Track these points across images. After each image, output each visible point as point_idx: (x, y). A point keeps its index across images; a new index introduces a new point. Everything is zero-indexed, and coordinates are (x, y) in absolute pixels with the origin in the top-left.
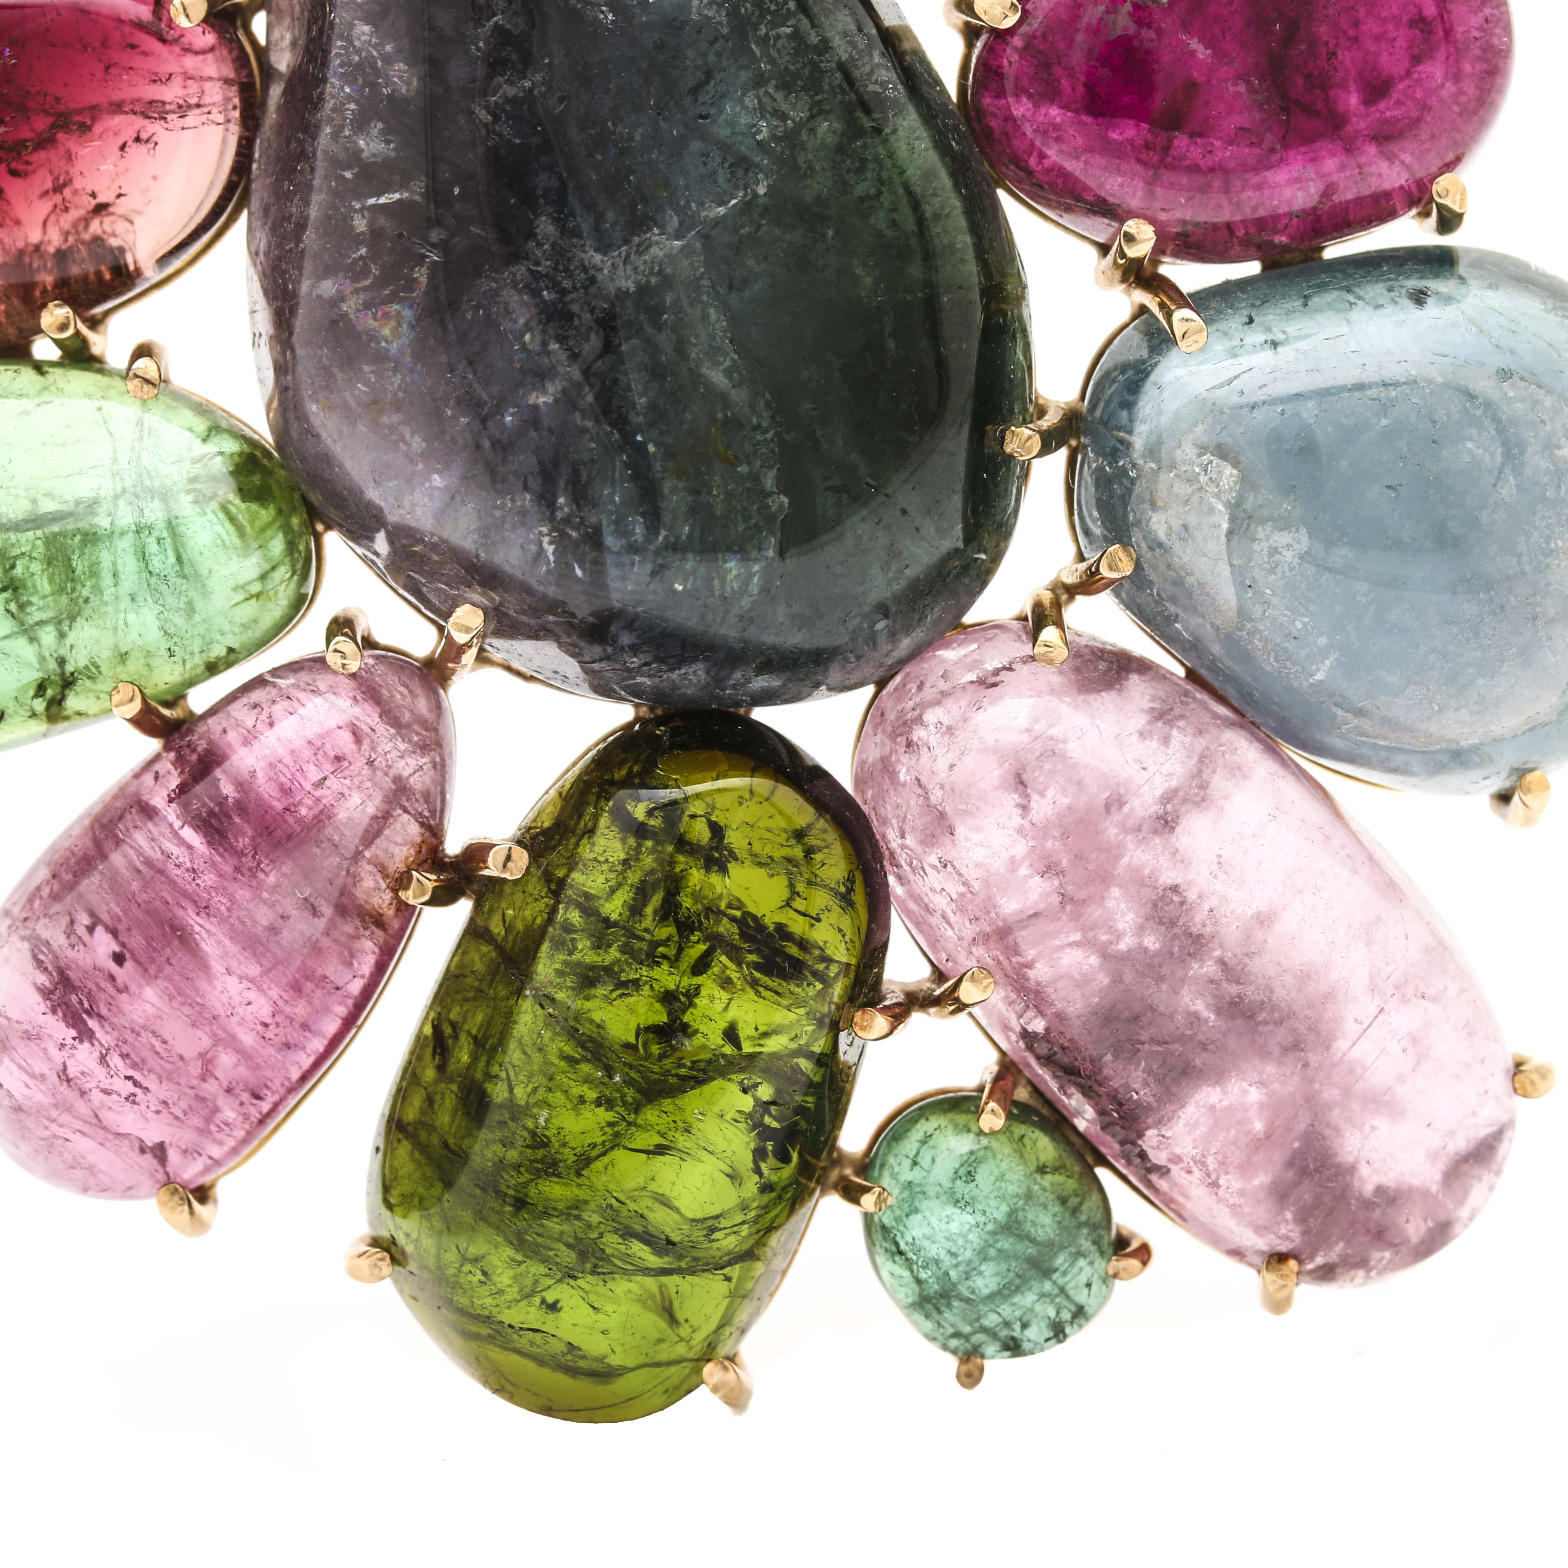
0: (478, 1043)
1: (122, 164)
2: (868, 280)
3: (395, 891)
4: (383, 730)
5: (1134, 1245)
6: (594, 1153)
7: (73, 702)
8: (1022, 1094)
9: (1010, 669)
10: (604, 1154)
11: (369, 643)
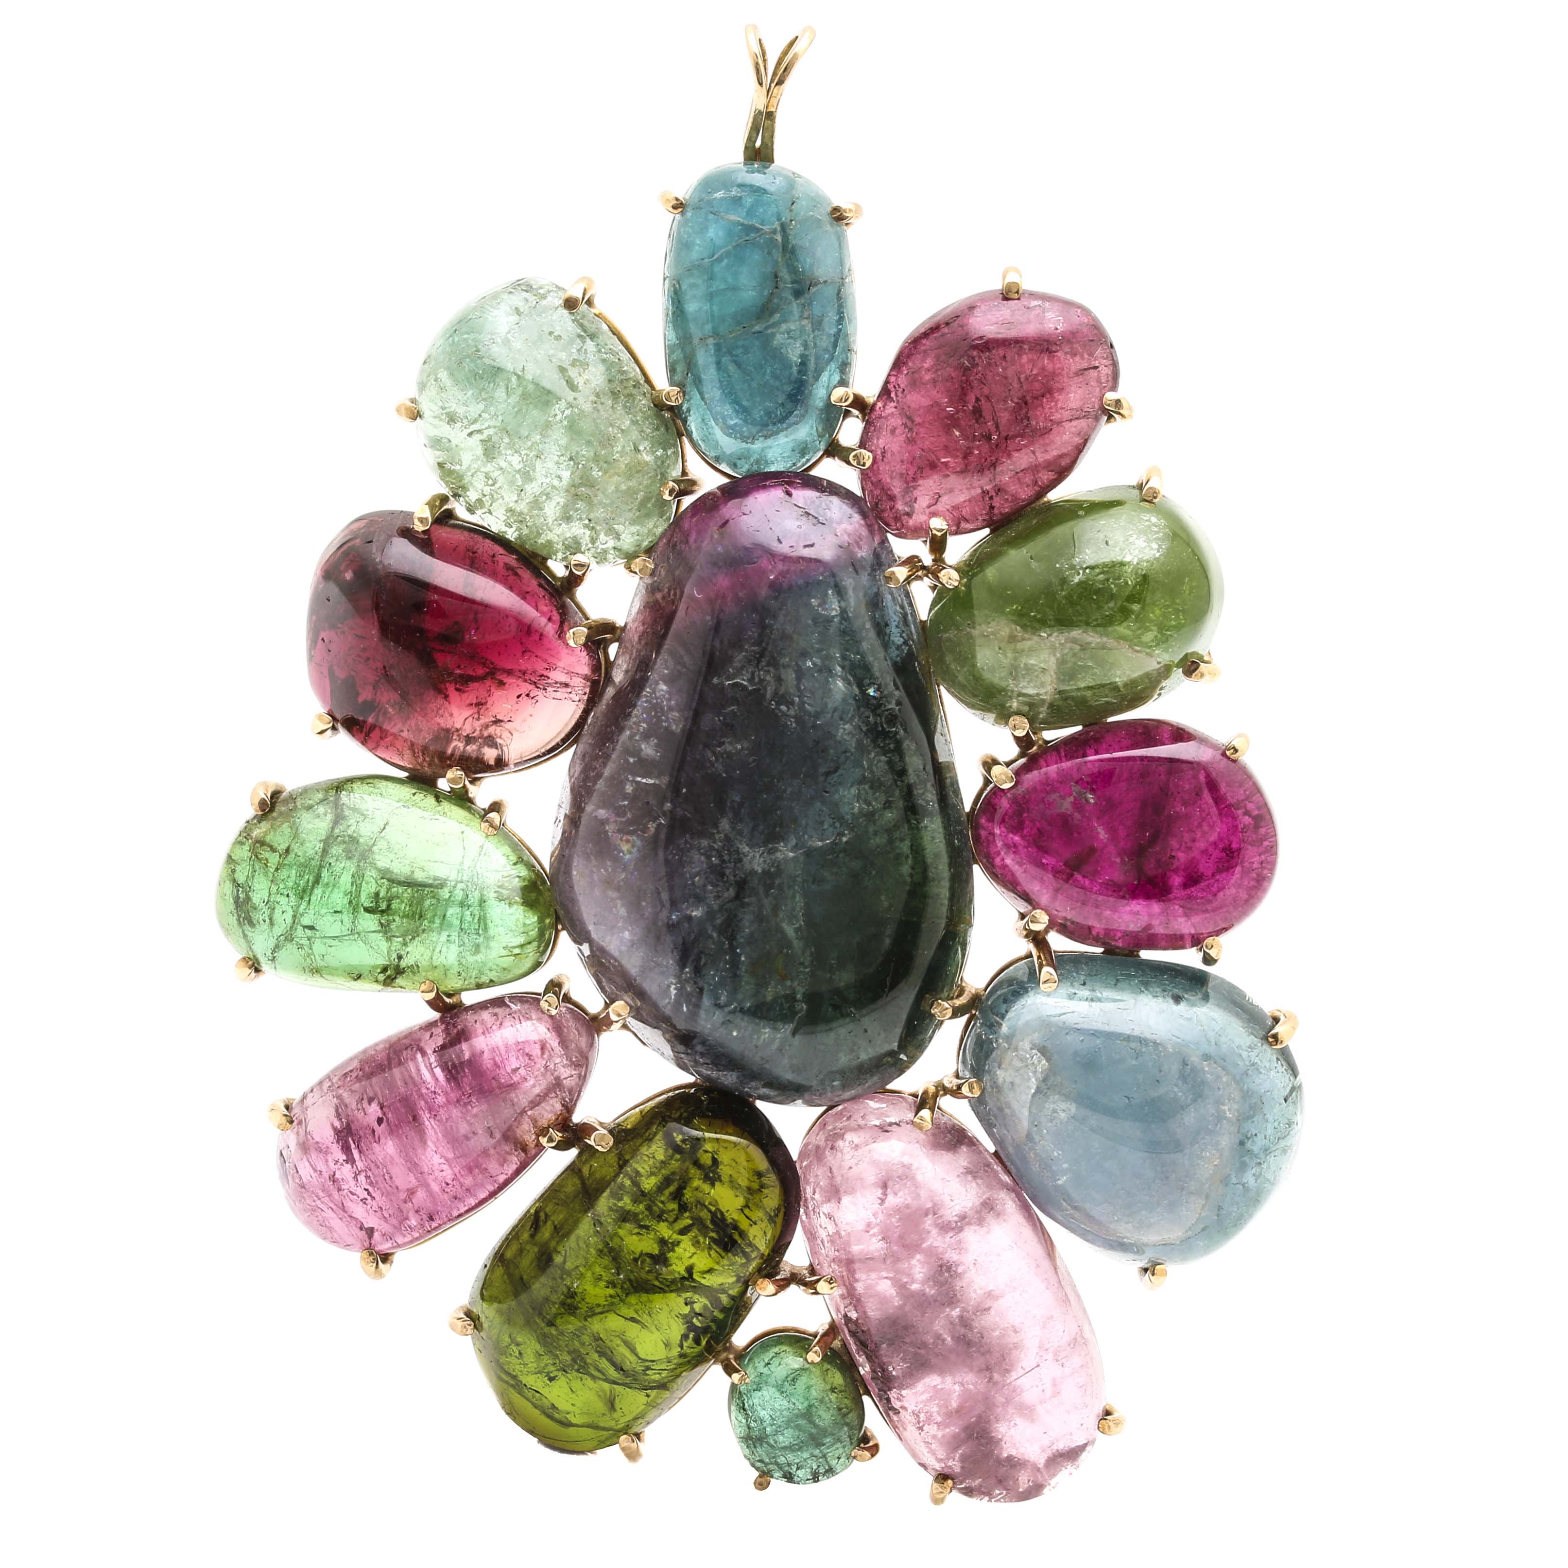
0: (556, 1229)
1: (516, 706)
2: (886, 903)
3: (538, 1136)
4: (558, 1049)
5: (871, 1444)
6: (599, 1310)
7: (399, 981)
8: (837, 1344)
9: (898, 1125)
10: (601, 1313)
11: (567, 999)
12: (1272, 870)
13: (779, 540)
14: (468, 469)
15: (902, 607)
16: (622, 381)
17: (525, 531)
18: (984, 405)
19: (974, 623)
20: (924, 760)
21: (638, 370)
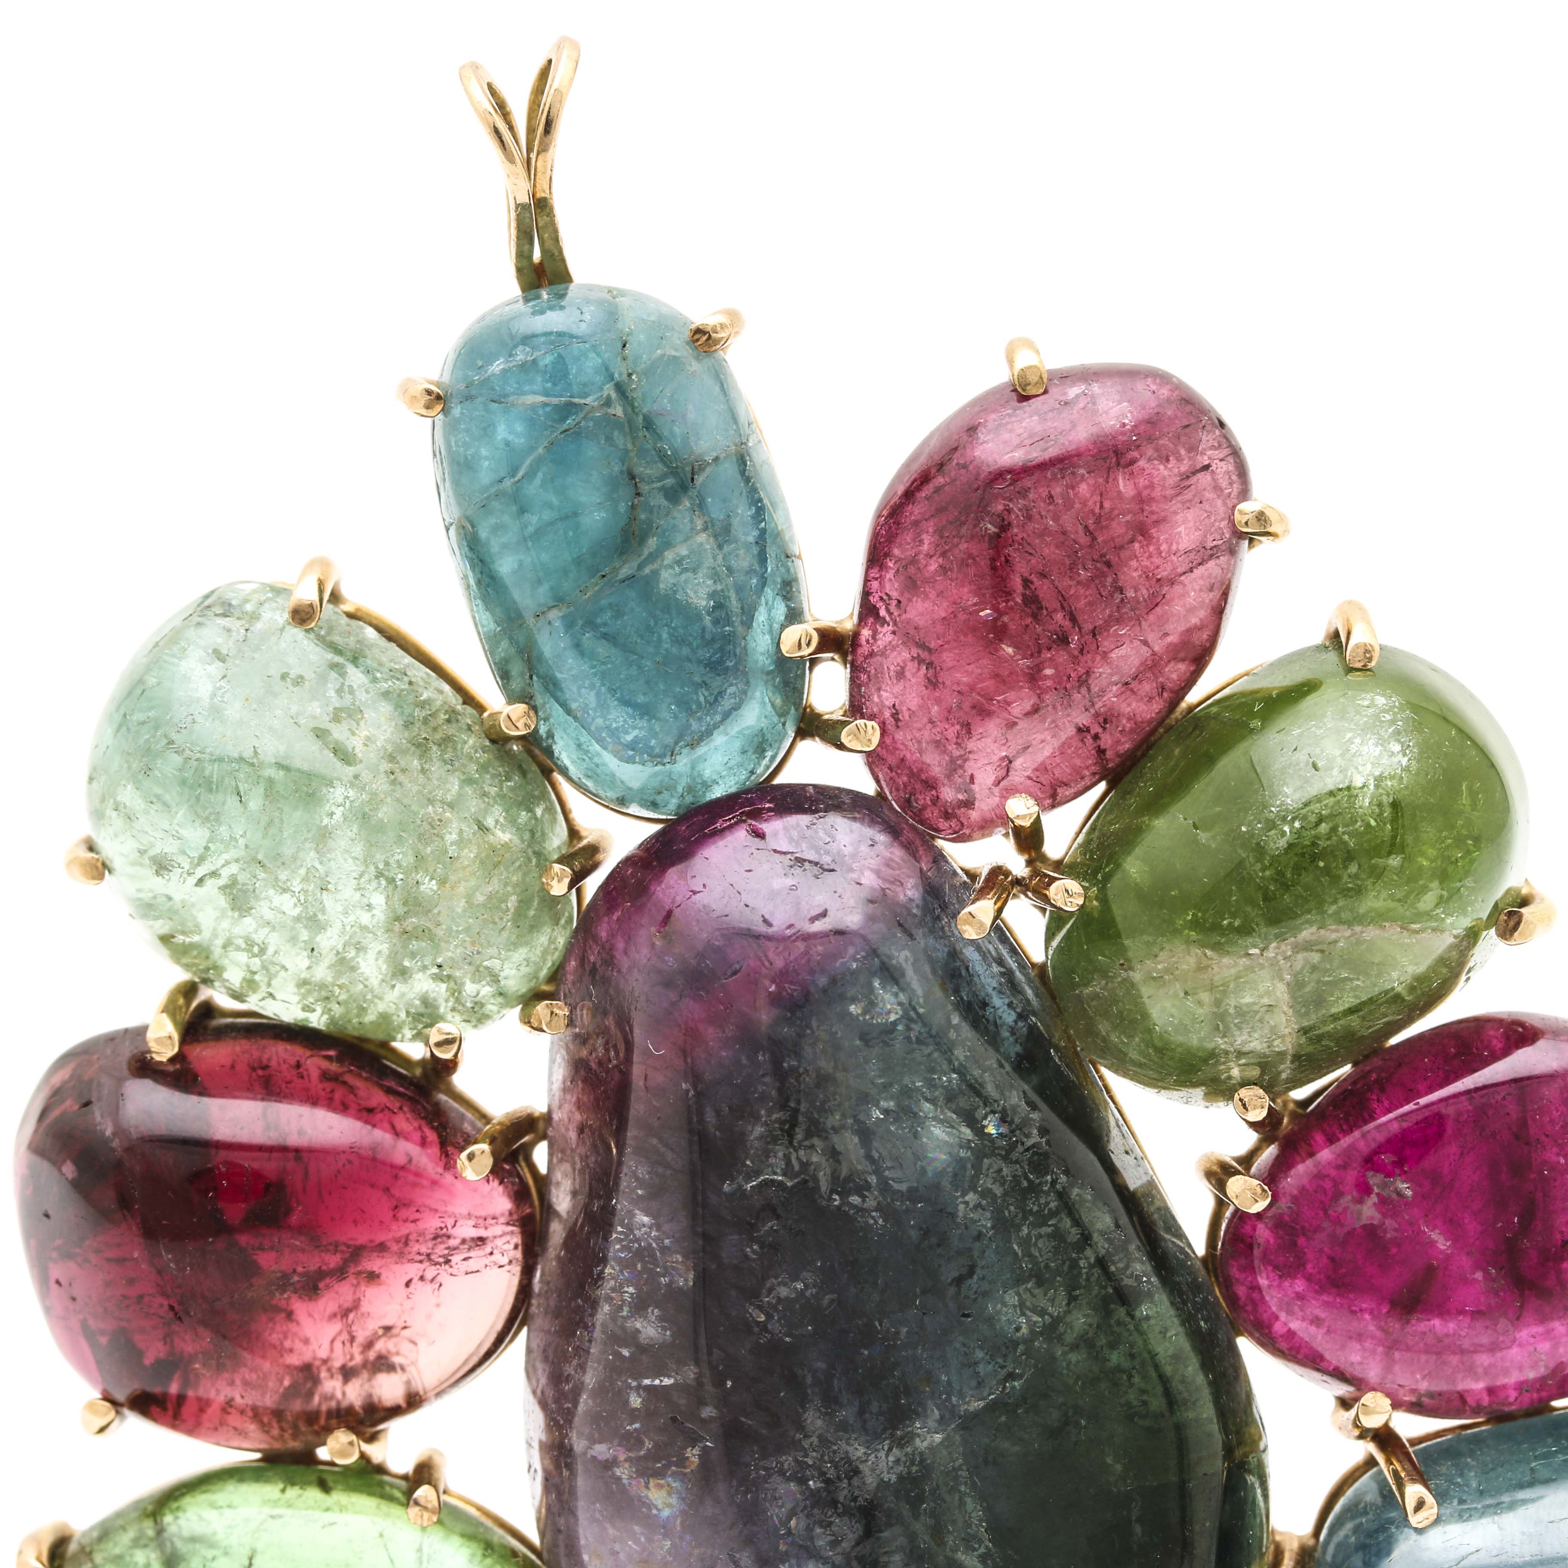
1: (408, 1304)
2: (1119, 1467)
13: (766, 921)
14: (215, 935)
15: (1000, 962)
16: (425, 721)
17: (337, 1010)
18: (1043, 588)
19: (1128, 960)
20: (1112, 1212)
21: (446, 688)
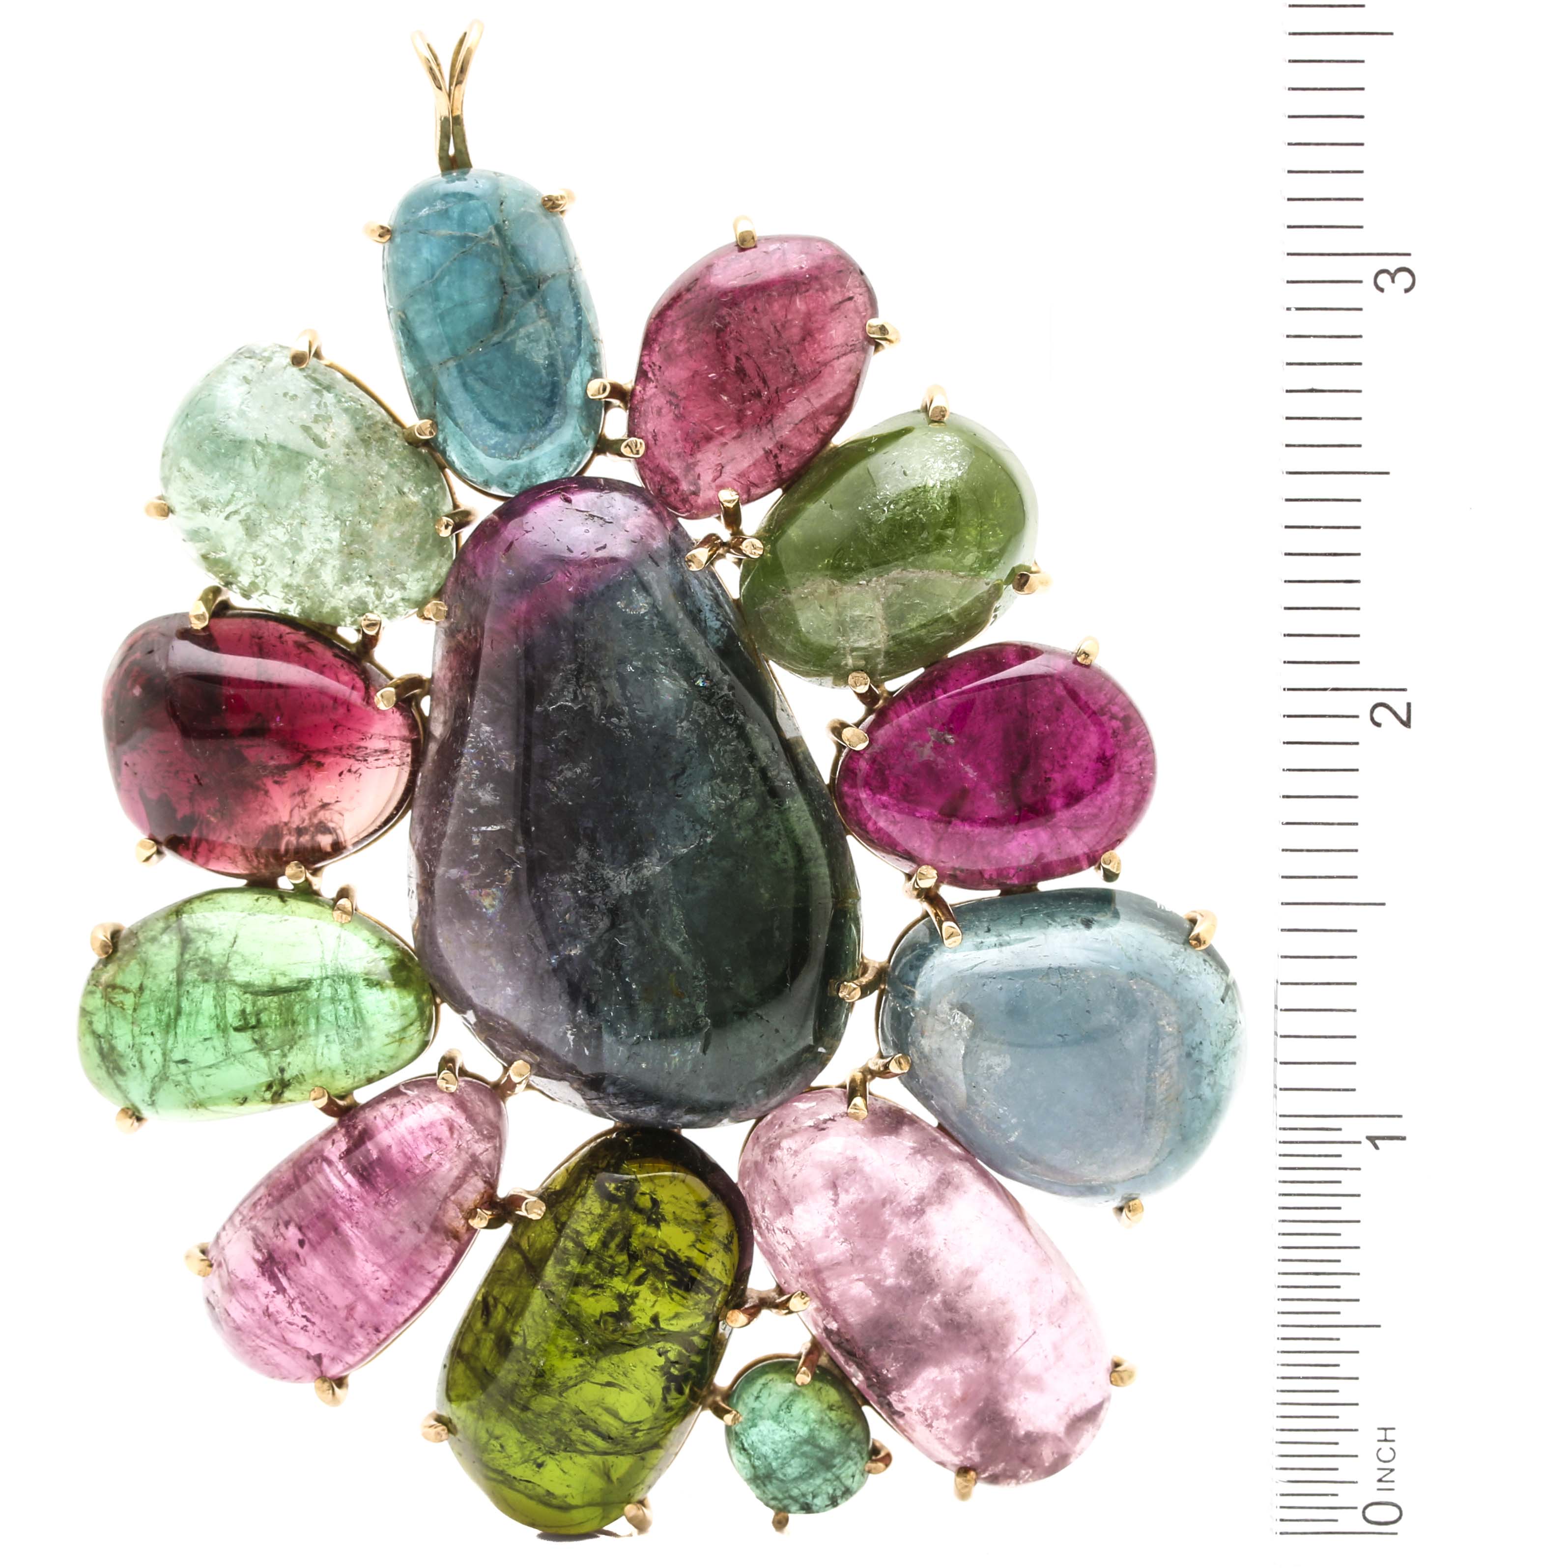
0: (509, 1311)
1: (340, 785)
2: (767, 896)
3: (467, 1219)
4: (467, 1126)
5: (882, 1454)
6: (571, 1383)
7: (288, 1095)
8: (823, 1360)
9: (833, 1120)
10: (576, 1385)
11: (463, 1072)
12: (1153, 769)
13: (569, 549)
14: (234, 554)
15: (711, 589)
16: (369, 427)
17: (307, 604)
18: (748, 364)
19: (787, 587)
20: (770, 739)
21: (383, 411)
